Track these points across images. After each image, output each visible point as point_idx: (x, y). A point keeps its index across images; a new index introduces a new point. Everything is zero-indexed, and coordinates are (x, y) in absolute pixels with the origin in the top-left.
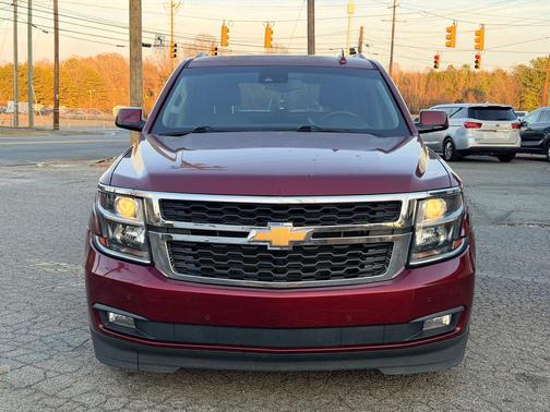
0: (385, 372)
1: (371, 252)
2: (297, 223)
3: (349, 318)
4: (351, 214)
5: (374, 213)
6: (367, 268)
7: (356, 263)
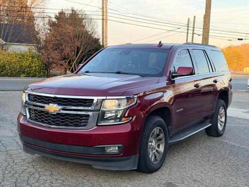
0: (94, 167)
1: (84, 118)
2: (59, 104)
3: (70, 142)
4: (77, 103)
5: (85, 103)
6: (82, 124)
7: (78, 122)
